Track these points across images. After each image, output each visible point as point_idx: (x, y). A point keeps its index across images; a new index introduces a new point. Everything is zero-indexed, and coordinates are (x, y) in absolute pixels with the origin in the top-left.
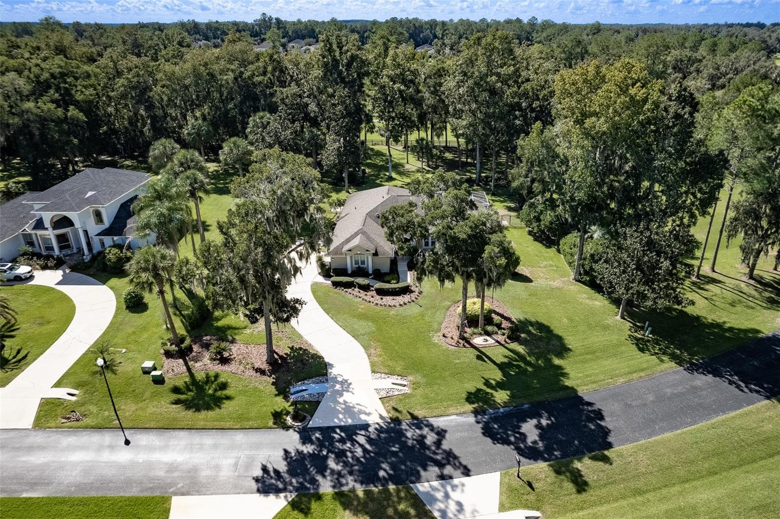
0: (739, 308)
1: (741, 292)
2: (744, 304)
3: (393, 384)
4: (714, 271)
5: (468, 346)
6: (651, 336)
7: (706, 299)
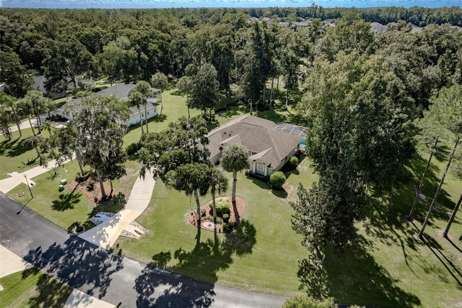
0: (432, 276)
1: (451, 264)
2: (442, 275)
3: (135, 231)
4: (446, 236)
5: (197, 225)
6: (321, 267)
7: (406, 256)
